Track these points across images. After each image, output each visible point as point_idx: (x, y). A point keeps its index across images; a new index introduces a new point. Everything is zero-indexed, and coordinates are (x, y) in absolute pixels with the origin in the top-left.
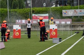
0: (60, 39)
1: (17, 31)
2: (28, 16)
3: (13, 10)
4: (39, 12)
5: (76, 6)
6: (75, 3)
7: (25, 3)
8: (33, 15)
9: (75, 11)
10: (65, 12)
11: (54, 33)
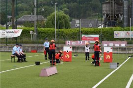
0: (118, 64)
1: (68, 53)
2: (75, 37)
3: (60, 30)
4: (87, 33)
5: (126, 28)
6: (125, 24)
7: (71, 23)
8: (83, 36)
9: (128, 32)
10: (117, 33)
11: (109, 57)
